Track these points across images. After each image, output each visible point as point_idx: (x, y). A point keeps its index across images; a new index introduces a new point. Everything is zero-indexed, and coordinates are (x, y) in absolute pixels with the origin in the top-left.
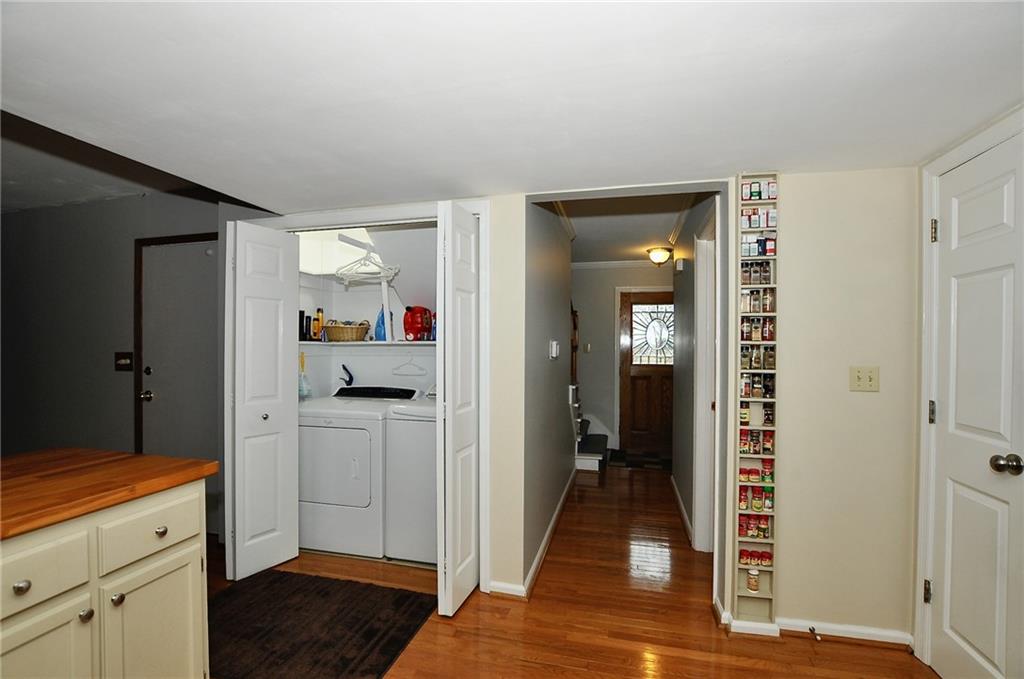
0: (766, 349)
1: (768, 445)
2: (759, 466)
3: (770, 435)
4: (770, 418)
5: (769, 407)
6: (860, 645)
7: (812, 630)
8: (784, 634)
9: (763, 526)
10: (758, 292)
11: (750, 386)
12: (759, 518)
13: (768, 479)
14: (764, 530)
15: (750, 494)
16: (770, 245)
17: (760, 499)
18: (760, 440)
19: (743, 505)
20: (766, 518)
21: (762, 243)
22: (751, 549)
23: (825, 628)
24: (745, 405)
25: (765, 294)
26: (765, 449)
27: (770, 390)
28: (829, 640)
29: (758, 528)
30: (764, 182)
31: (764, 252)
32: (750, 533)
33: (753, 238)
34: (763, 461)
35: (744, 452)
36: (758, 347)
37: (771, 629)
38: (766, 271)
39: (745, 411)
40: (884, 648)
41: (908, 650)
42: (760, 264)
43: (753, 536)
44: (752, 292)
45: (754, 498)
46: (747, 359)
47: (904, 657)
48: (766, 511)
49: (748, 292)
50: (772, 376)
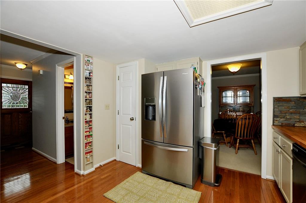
0: (90, 100)
1: (91, 124)
2: (88, 130)
3: (91, 121)
4: (91, 118)
5: (91, 114)
6: (109, 163)
7: (100, 165)
8: (96, 169)
9: (90, 145)
10: (88, 85)
11: (87, 109)
12: (89, 143)
13: (91, 132)
14: (91, 145)
15: (87, 137)
16: (91, 74)
17: (89, 138)
18: (89, 123)
19: (86, 141)
20: (91, 142)
21: (90, 73)
22: (87, 151)
23: (102, 163)
24: (86, 114)
25: (90, 86)
26: (90, 125)
27: (91, 110)
28: (104, 165)
29: (89, 146)
30: (90, 58)
31: (90, 76)
32: (87, 147)
33: (88, 72)
34: (90, 128)
35: (86, 127)
36: (88, 99)
37: (93, 169)
38: (90, 81)
39: (86, 116)
40: (111, 162)
41: (115, 160)
42: (88, 78)
43: (88, 148)
44: (87, 85)
45: (88, 138)
46: (86, 103)
47: (115, 162)
48: (91, 141)
49: (86, 85)
50: (91, 107)
